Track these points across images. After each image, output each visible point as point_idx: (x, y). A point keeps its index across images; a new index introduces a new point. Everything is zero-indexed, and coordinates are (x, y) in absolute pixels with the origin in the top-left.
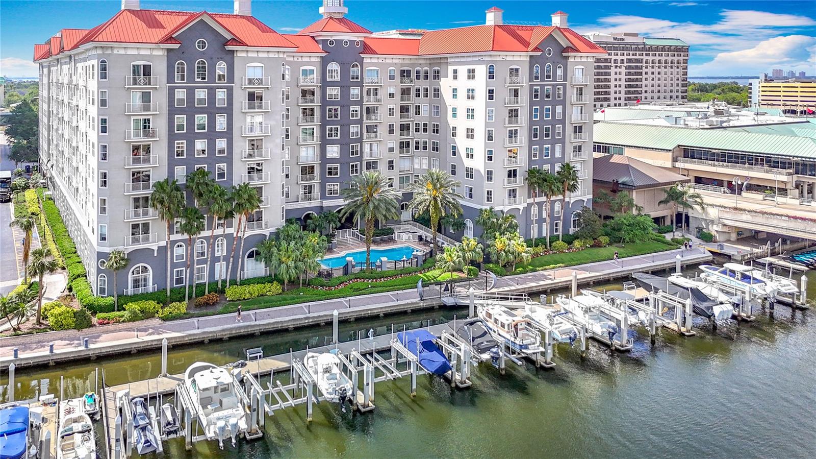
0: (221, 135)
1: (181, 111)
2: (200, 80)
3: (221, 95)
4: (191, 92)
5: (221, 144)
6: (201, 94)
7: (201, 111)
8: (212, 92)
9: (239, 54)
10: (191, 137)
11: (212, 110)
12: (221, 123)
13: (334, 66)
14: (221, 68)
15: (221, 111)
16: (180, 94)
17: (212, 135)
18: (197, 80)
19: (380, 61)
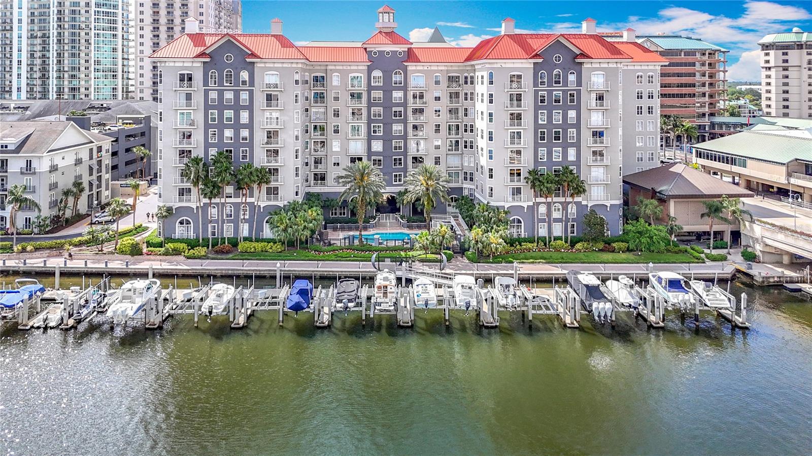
0: (245, 126)
1: (213, 108)
2: (228, 84)
3: (244, 96)
4: (221, 94)
5: (245, 133)
6: (229, 95)
7: (229, 108)
8: (237, 94)
9: (259, 65)
10: (221, 127)
11: (237, 107)
12: (244, 116)
13: (377, 73)
14: (245, 75)
15: (244, 108)
16: (213, 95)
17: (237, 126)
18: (225, 84)
19: (426, 68)
